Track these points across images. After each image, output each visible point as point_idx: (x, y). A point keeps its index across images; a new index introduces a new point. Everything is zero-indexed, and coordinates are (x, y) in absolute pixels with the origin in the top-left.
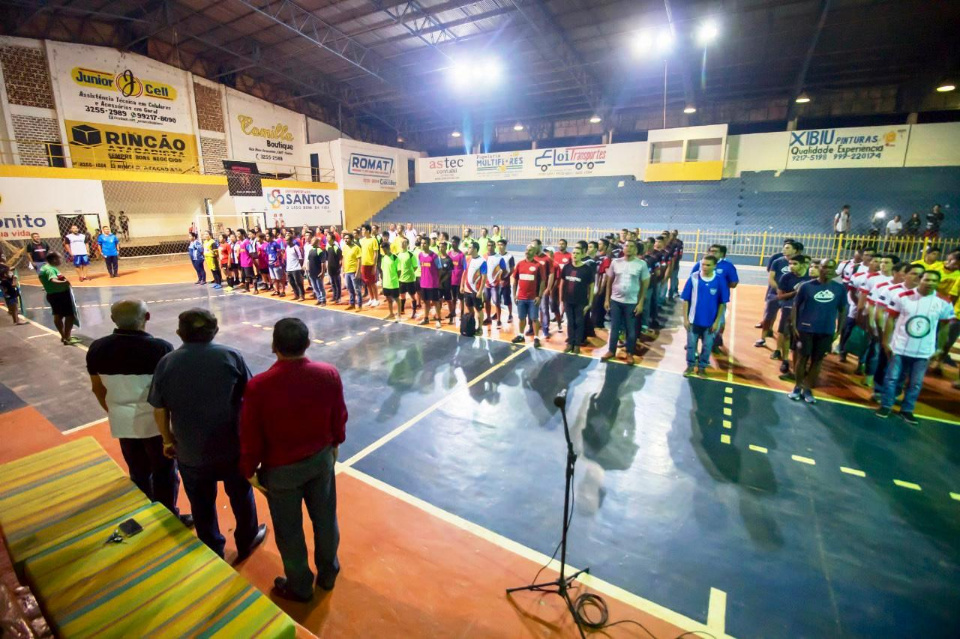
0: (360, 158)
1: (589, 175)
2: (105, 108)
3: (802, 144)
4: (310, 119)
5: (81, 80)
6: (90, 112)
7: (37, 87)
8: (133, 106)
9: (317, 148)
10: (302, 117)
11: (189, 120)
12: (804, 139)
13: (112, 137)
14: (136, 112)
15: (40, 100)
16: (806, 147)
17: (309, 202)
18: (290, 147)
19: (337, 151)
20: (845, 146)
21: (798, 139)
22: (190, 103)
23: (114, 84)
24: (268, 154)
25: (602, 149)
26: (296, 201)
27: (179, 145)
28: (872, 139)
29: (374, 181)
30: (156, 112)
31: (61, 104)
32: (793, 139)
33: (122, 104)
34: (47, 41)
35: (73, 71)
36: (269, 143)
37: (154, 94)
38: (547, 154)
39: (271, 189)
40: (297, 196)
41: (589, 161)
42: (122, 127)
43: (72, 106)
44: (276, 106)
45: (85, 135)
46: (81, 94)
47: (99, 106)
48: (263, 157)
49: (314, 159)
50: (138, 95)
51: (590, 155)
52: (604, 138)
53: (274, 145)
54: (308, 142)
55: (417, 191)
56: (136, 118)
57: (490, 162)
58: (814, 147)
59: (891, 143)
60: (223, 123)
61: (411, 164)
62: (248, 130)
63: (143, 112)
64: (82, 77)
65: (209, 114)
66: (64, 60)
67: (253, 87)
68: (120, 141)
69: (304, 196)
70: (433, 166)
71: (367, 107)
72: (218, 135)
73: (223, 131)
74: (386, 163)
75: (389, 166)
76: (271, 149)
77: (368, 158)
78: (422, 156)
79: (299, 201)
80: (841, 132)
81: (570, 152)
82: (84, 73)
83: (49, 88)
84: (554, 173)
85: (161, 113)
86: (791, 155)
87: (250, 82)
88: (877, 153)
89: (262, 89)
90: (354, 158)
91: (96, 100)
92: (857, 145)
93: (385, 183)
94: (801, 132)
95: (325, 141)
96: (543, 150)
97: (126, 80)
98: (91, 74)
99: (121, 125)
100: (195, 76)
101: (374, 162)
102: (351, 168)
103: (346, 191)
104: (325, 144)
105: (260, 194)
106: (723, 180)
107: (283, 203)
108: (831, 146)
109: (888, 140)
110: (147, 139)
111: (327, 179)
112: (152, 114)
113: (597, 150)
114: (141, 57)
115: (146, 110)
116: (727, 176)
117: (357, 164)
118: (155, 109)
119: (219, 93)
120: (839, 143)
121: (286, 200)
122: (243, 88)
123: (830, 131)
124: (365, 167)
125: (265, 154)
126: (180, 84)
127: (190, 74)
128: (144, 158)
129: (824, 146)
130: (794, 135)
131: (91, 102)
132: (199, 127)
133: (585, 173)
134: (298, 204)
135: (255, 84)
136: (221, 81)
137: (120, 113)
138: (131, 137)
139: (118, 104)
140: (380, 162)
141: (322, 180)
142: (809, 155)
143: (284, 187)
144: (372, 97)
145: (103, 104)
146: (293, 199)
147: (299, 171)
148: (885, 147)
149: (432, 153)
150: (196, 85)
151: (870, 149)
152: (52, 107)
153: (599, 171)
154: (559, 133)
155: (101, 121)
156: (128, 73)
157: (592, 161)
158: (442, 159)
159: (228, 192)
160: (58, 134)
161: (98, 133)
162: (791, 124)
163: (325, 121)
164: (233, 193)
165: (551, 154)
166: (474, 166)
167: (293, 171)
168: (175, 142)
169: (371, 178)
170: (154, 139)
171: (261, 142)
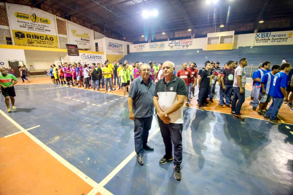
0: (111, 44)
1: (187, 49)
2: (26, 26)
3: (259, 37)
4: (95, 32)
5: (18, 17)
6: (21, 28)
7: (3, 18)
8: (36, 26)
9: (97, 41)
10: (92, 31)
11: (55, 31)
12: (260, 35)
13: (29, 36)
14: (37, 28)
15: (4, 23)
16: (261, 39)
17: (95, 58)
18: (89, 41)
19: (104, 42)
20: (274, 38)
21: (258, 36)
22: (55, 25)
23: (29, 18)
24: (82, 43)
25: (191, 40)
26: (90, 58)
27: (51, 39)
28: (284, 35)
29: (116, 52)
30: (44, 28)
31: (11, 24)
32: (257, 36)
33: (32, 25)
34: (6, 3)
35: (15, 13)
36: (82, 39)
37: (43, 22)
38: (173, 42)
39: (82, 54)
40: (91, 56)
41: (187, 44)
42: (33, 33)
43: (15, 25)
44: (84, 27)
45: (20, 35)
46: (18, 21)
47: (24, 25)
48: (80, 44)
49: (97, 44)
50: (38, 22)
51: (187, 42)
52: (192, 37)
53: (83, 40)
54: (95, 39)
55: (130, 55)
56: (37, 30)
57: (154, 45)
58: (264, 38)
59: (291, 37)
60: (66, 32)
61: (128, 46)
62: (75, 35)
63: (39, 28)
64: (18, 16)
65: (62, 29)
66: (12, 10)
67: (77, 20)
68: (32, 37)
69: (93, 56)
70: (135, 47)
71: (114, 27)
72: (65, 36)
73: (66, 35)
74: (120, 46)
75: (121, 47)
76: (82, 41)
77: (114, 44)
78: (131, 44)
79: (92, 58)
80: (273, 33)
81: (180, 42)
82: (19, 14)
83: (7, 19)
84: (175, 48)
85: (45, 28)
86: (256, 41)
87: (75, 19)
88: (285, 40)
89: (79, 21)
90: (110, 44)
91: (23, 23)
92: (279, 37)
93: (120, 52)
94: (259, 33)
95: (100, 38)
96: (172, 41)
97: (33, 17)
98: (21, 15)
99: (31, 32)
100: (57, 17)
101: (116, 45)
102: (109, 47)
103: (107, 55)
104: (100, 40)
105: (78, 55)
106: (233, 49)
107: (86, 58)
108: (269, 38)
109: (289, 36)
110: (40, 37)
111: (101, 51)
112: (42, 28)
113: (189, 41)
114: (39, 9)
115: (40, 27)
116: (234, 48)
117: (110, 46)
118: (43, 27)
119: (65, 22)
120: (272, 37)
121: (87, 57)
122: (73, 21)
123: (269, 33)
124: (113, 47)
125: (81, 43)
126: (52, 19)
127: (55, 15)
128: (40, 43)
129: (267, 38)
130: (257, 34)
131: (22, 24)
132: (58, 33)
133: (185, 48)
134: (91, 59)
135: (77, 19)
136: (65, 18)
137: (31, 28)
138: (35, 36)
139: (31, 25)
140: (118, 45)
141: (99, 51)
142: (262, 41)
143: (87, 53)
144: (115, 24)
145: (25, 25)
146: (89, 57)
147: (91, 48)
148: (288, 38)
149: (135, 43)
150: (57, 20)
151: (283, 39)
152: (8, 25)
153: (190, 48)
154: (176, 36)
155: (25, 30)
156: (34, 15)
157: (188, 44)
158: (138, 45)
159: (68, 54)
160: (10, 35)
161: (24, 35)
162: (256, 31)
163: (100, 33)
164: (69, 55)
165: (174, 42)
166: (149, 47)
167: (89, 48)
168: (50, 38)
169: (115, 51)
170: (43, 37)
171: (79, 39)
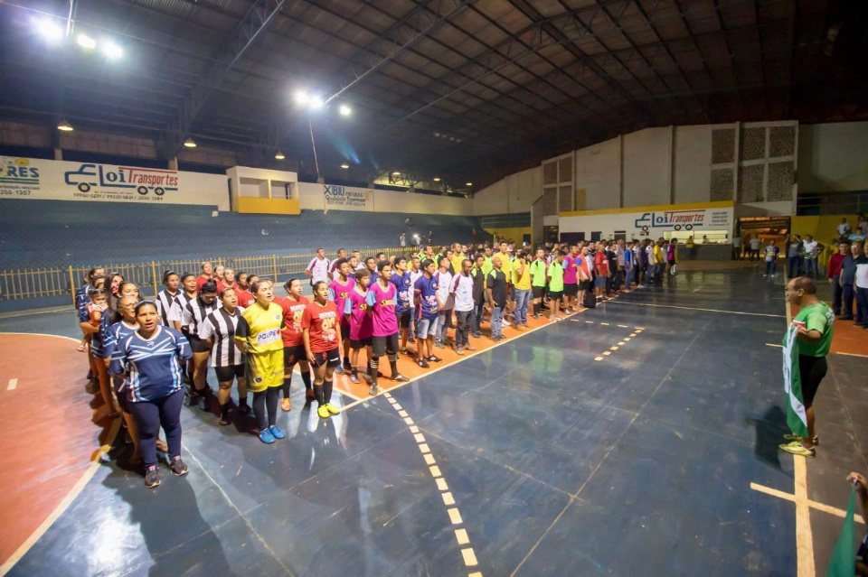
1: (157, 202)
12: (331, 190)
25: (172, 175)
41: (156, 186)
80: (348, 189)
84: (101, 194)
96: (79, 163)
113: (166, 175)
129: (340, 196)
153: (169, 198)
157: (160, 186)
162: (322, 180)
165: (96, 170)
